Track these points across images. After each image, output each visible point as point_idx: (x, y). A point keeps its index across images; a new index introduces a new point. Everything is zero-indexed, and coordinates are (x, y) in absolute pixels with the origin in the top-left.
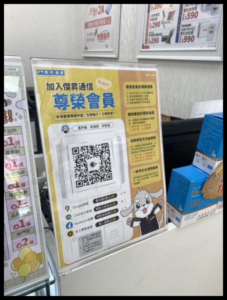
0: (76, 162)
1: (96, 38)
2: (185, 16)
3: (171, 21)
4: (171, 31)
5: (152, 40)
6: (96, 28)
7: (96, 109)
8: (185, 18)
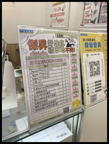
0: (90, 67)
1: (56, 21)
2: (102, 12)
3: (95, 14)
4: (95, 18)
5: (85, 22)
6: (57, 17)
7: (96, 48)
8: (102, 13)
